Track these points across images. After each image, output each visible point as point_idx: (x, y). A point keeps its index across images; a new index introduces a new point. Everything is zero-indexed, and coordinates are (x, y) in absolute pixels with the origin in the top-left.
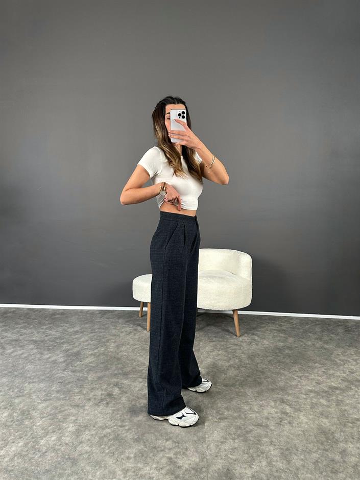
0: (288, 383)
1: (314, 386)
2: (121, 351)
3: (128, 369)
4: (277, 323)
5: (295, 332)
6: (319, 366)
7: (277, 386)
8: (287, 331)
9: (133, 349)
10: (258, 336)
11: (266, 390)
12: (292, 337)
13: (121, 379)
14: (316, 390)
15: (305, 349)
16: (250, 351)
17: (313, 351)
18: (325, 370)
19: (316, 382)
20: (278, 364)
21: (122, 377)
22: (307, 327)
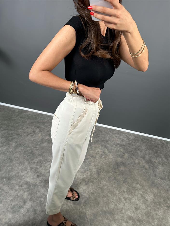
0: (117, 206)
1: (133, 211)
2: (16, 152)
3: (14, 173)
4: (121, 137)
5: (130, 148)
6: (140, 187)
7: (109, 207)
8: (126, 146)
9: (25, 151)
10: (108, 149)
11: (101, 213)
12: (128, 153)
13: (4, 185)
14: (134, 217)
15: (134, 166)
16: (99, 165)
17: (138, 170)
18: (143, 192)
19: (135, 207)
20: (114, 181)
21: (6, 182)
22: (138, 144)
